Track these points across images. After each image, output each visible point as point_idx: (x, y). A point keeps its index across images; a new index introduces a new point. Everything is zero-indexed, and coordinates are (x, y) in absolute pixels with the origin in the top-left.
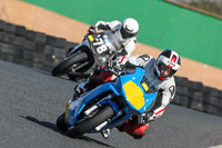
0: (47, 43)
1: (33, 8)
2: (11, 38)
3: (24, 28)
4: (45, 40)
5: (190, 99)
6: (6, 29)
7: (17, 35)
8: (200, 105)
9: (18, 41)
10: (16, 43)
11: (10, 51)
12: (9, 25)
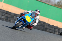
0: (14, 16)
1: (11, 6)
2: (4, 14)
3: (8, 11)
4: (14, 15)
5: (54, 31)
6: (3, 12)
7: (6, 13)
8: (57, 33)
9: (6, 15)
10: (6, 16)
11: (4, 18)
12: (4, 11)
